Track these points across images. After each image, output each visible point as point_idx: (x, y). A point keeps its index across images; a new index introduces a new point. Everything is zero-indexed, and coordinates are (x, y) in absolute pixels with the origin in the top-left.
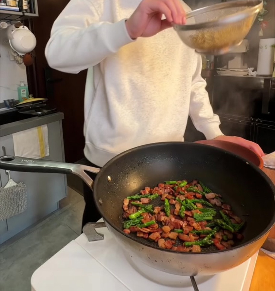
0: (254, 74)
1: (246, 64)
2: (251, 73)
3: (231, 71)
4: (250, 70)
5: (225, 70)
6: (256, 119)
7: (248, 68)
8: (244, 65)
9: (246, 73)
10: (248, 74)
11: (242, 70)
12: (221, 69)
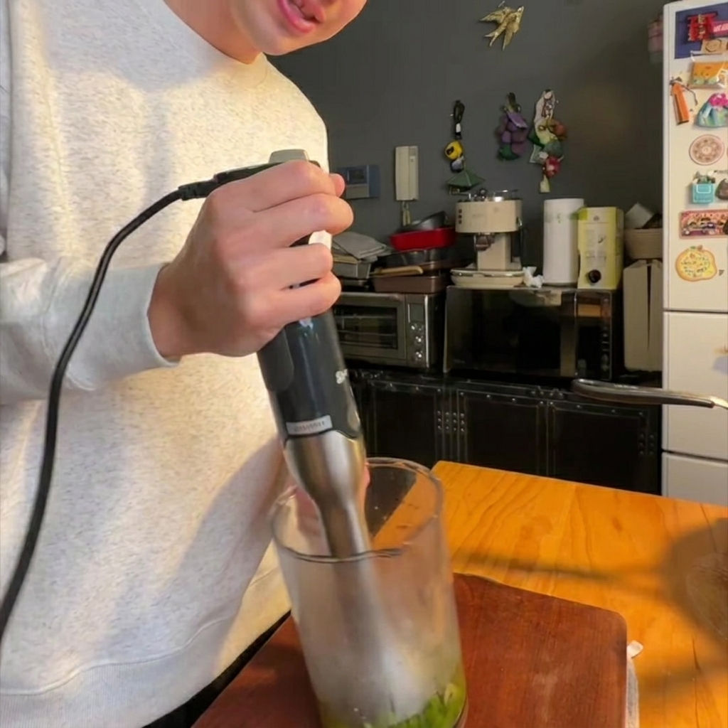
0: (537, 282)
1: (518, 259)
2: (531, 279)
3: (486, 276)
4: (529, 271)
5: (471, 275)
6: (549, 391)
7: (524, 268)
8: (512, 261)
9: (518, 281)
10: (523, 284)
11: (510, 274)
12: (461, 272)
